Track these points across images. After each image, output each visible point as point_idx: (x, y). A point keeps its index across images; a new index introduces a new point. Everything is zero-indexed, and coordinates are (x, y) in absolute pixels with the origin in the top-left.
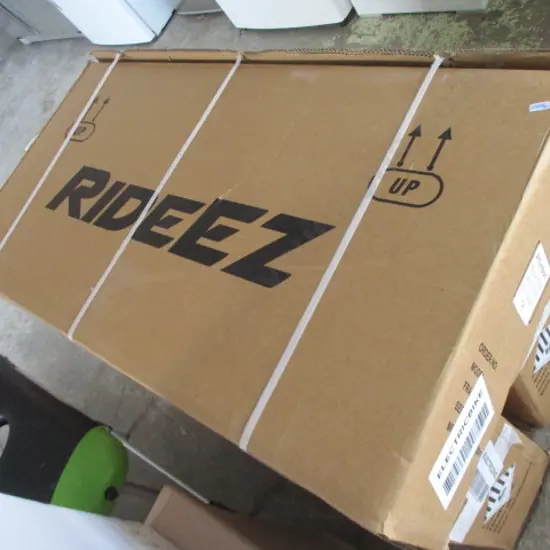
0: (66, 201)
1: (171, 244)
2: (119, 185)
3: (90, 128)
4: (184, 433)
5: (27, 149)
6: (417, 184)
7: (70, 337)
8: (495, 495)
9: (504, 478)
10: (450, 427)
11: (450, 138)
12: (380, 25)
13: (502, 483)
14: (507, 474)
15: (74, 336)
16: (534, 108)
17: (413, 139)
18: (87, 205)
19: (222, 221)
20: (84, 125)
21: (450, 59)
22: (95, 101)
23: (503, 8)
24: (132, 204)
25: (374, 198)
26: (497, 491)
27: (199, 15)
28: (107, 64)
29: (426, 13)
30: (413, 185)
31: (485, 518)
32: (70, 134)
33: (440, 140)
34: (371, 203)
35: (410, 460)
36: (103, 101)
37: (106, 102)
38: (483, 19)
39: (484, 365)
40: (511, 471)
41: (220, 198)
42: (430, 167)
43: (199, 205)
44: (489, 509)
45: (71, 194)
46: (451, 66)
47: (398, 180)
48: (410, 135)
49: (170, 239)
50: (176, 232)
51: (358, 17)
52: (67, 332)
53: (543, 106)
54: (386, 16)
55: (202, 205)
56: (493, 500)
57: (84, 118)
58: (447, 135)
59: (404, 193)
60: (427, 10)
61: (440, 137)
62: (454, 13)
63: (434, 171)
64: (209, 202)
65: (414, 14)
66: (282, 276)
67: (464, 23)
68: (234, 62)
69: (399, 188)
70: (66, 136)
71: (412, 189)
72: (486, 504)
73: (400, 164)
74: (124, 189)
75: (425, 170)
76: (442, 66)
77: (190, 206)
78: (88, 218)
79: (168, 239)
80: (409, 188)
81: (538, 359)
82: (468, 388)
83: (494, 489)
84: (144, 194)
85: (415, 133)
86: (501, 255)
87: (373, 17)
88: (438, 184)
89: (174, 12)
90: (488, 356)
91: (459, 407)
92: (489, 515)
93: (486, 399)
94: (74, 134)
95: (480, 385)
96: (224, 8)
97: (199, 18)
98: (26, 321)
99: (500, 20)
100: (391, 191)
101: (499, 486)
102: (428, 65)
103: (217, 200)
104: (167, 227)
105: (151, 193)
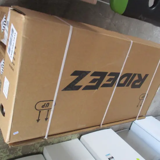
0: (143, 78)
1: (108, 74)
2: (128, 85)
3: (141, 98)
4: (100, 14)
5: (159, 88)
6: (42, 107)
7: (132, 42)
8: (5, 23)
9: (3, 28)
10: (16, 48)
11: (37, 120)
12: (71, 137)
13: (4, 27)
14: (3, 29)
15: (131, 42)
16: (18, 132)
17: (47, 117)
18: (136, 78)
19: (94, 84)
20: (143, 98)
21: (43, 139)
22: (141, 106)
23: (40, 148)
24: (122, 82)
25: (53, 101)
26: (4, 24)
27: (122, 130)
28: (140, 116)
29: (60, 142)
30: (43, 106)
31: (5, 16)
32: (146, 95)
33: (39, 119)
34: (53, 99)
35: (23, 37)
36: (138, 106)
37: (137, 106)
38: (44, 144)
39: (12, 65)
40: (2, 31)
41: (97, 90)
42: (40, 112)
43: (102, 86)
44: (5, 18)
45: (142, 80)
46: (42, 137)
47: (48, 107)
48: (48, 118)
49: (108, 76)
50: (107, 78)
51: (78, 138)
52: (133, 43)
53: (15, 133)
54: (70, 140)
55: (101, 87)
56: (5, 21)
57: (143, 101)
58: (38, 120)
59: (45, 104)
60: (60, 143)
61: (40, 120)
62: (52, 144)
63: (39, 111)
64: (100, 88)
65: (62, 142)
66: (73, 74)
67: (49, 142)
68: (103, 125)
69: (47, 105)
70: (147, 94)
71: (43, 105)
72: (6, 20)
73: (48, 111)
74: (126, 85)
75: (41, 111)
76: (45, 137)
77: (105, 85)
78: (135, 75)
79: (109, 75)
80: (44, 105)
81: (4, 63)
82: (14, 59)
83: (5, 25)
84: (119, 85)
85: (47, 119)
86: (15, 95)
87: (74, 139)
88: (37, 108)
89: (130, 129)
90: (12, 68)
91: (15, 53)
92: (5, 17)
93: (10, 55)
94: (145, 96)
95: (12, 59)
96: (115, 133)
97: (122, 129)
98: (156, 34)
99: (40, 145)
100: (49, 103)
101: (4, 26)
102: (48, 136)
103: (97, 89)
104: (110, 78)
105: (117, 86)
